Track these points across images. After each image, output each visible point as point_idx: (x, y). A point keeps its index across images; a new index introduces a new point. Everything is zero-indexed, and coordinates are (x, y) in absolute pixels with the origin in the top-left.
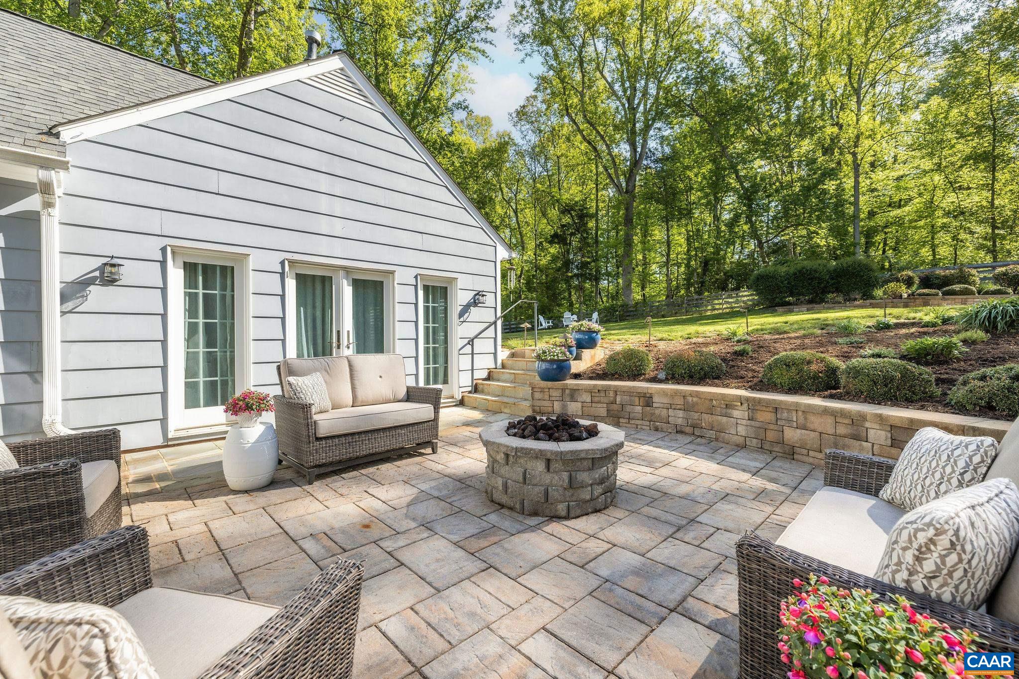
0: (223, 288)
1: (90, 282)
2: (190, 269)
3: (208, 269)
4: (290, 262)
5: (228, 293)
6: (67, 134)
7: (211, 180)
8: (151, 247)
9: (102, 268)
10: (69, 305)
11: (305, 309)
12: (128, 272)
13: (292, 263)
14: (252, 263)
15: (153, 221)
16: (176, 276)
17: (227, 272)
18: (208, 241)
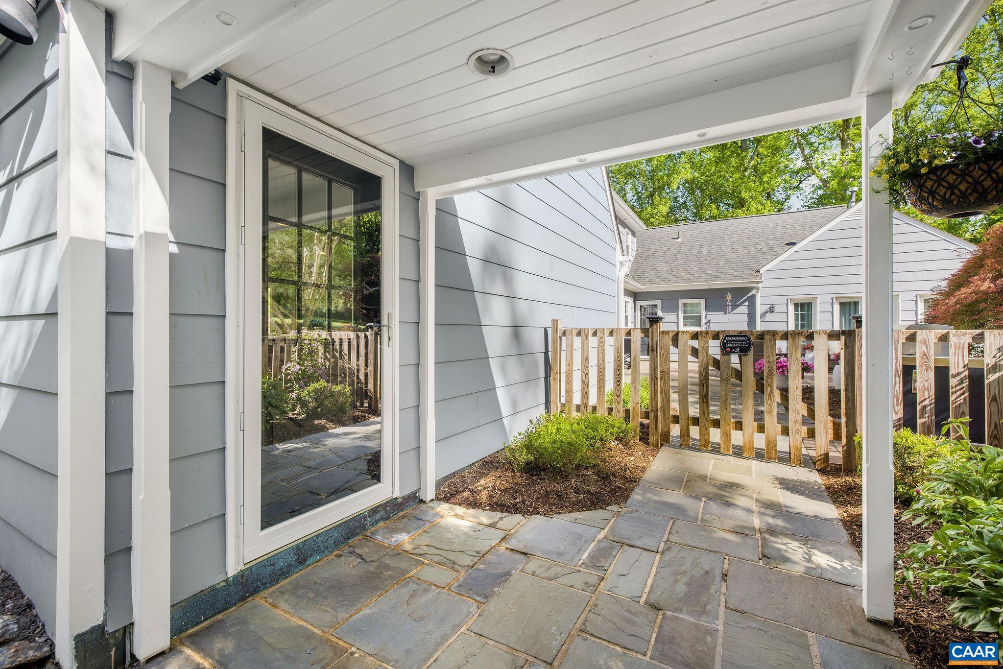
0: (808, 311)
1: (767, 312)
2: (796, 305)
3: (802, 305)
4: (836, 298)
5: (810, 312)
6: (762, 271)
7: (804, 273)
8: (783, 300)
9: (770, 308)
10: (762, 319)
11: (845, 318)
12: (777, 308)
13: (837, 298)
14: (818, 301)
15: (784, 291)
16: (791, 308)
17: (809, 305)
18: (803, 294)
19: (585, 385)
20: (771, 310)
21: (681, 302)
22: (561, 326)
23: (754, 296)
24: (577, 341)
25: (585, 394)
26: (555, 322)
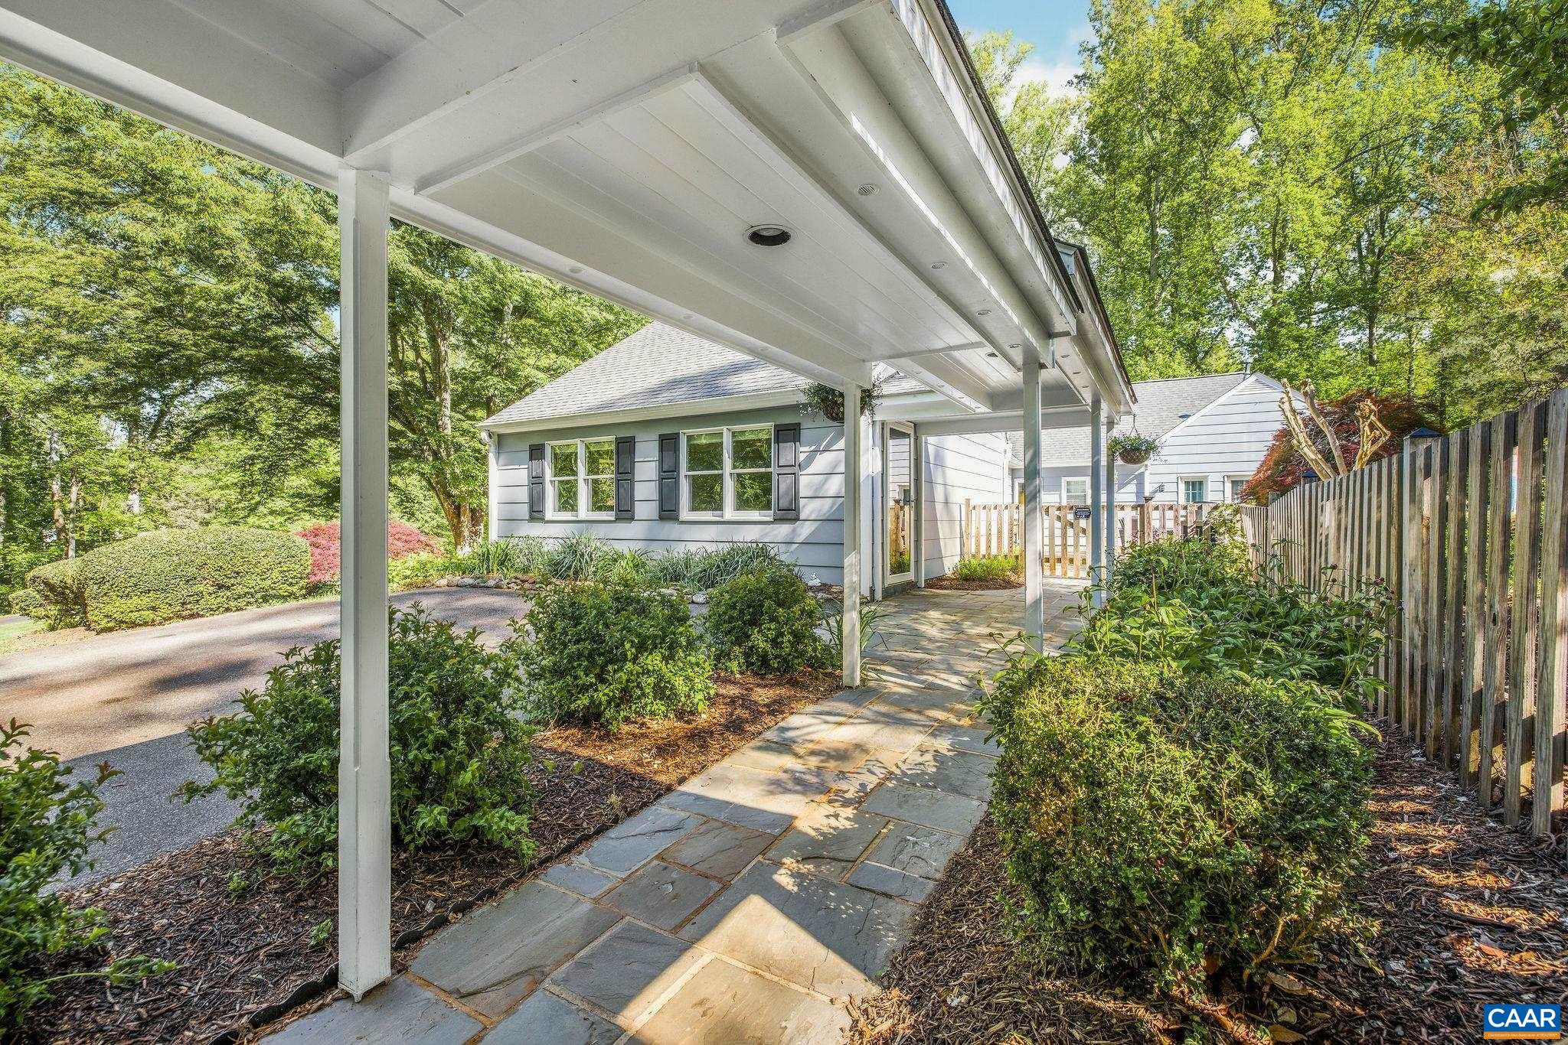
0: (1199, 488)
1: (1156, 491)
2: (1187, 483)
3: (1194, 483)
4: (1227, 476)
8: (1173, 478)
9: (1159, 487)
12: (1167, 487)
13: (1229, 477)
14: (1209, 479)
15: (1173, 469)
16: (1182, 486)
17: (1201, 483)
18: (1192, 471)
19: (989, 541)
20: (1161, 489)
21: (1064, 480)
22: (972, 504)
23: (1142, 474)
24: (983, 513)
25: (989, 547)
26: (968, 500)
